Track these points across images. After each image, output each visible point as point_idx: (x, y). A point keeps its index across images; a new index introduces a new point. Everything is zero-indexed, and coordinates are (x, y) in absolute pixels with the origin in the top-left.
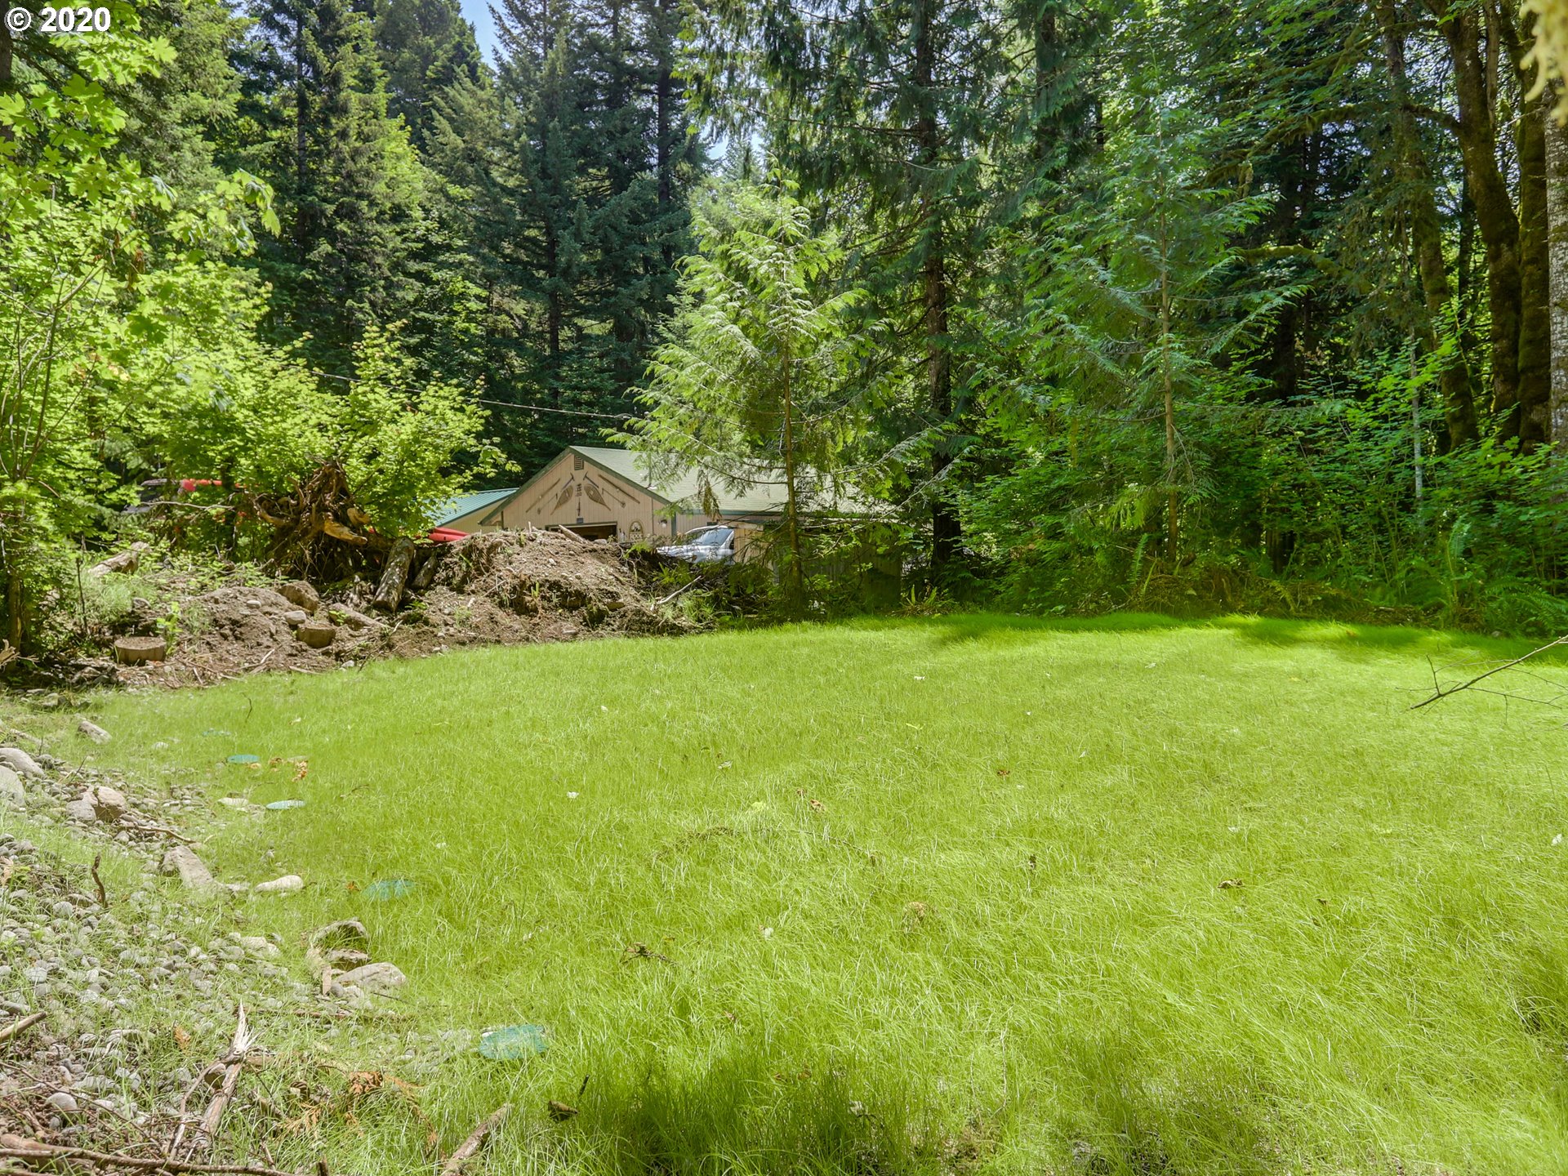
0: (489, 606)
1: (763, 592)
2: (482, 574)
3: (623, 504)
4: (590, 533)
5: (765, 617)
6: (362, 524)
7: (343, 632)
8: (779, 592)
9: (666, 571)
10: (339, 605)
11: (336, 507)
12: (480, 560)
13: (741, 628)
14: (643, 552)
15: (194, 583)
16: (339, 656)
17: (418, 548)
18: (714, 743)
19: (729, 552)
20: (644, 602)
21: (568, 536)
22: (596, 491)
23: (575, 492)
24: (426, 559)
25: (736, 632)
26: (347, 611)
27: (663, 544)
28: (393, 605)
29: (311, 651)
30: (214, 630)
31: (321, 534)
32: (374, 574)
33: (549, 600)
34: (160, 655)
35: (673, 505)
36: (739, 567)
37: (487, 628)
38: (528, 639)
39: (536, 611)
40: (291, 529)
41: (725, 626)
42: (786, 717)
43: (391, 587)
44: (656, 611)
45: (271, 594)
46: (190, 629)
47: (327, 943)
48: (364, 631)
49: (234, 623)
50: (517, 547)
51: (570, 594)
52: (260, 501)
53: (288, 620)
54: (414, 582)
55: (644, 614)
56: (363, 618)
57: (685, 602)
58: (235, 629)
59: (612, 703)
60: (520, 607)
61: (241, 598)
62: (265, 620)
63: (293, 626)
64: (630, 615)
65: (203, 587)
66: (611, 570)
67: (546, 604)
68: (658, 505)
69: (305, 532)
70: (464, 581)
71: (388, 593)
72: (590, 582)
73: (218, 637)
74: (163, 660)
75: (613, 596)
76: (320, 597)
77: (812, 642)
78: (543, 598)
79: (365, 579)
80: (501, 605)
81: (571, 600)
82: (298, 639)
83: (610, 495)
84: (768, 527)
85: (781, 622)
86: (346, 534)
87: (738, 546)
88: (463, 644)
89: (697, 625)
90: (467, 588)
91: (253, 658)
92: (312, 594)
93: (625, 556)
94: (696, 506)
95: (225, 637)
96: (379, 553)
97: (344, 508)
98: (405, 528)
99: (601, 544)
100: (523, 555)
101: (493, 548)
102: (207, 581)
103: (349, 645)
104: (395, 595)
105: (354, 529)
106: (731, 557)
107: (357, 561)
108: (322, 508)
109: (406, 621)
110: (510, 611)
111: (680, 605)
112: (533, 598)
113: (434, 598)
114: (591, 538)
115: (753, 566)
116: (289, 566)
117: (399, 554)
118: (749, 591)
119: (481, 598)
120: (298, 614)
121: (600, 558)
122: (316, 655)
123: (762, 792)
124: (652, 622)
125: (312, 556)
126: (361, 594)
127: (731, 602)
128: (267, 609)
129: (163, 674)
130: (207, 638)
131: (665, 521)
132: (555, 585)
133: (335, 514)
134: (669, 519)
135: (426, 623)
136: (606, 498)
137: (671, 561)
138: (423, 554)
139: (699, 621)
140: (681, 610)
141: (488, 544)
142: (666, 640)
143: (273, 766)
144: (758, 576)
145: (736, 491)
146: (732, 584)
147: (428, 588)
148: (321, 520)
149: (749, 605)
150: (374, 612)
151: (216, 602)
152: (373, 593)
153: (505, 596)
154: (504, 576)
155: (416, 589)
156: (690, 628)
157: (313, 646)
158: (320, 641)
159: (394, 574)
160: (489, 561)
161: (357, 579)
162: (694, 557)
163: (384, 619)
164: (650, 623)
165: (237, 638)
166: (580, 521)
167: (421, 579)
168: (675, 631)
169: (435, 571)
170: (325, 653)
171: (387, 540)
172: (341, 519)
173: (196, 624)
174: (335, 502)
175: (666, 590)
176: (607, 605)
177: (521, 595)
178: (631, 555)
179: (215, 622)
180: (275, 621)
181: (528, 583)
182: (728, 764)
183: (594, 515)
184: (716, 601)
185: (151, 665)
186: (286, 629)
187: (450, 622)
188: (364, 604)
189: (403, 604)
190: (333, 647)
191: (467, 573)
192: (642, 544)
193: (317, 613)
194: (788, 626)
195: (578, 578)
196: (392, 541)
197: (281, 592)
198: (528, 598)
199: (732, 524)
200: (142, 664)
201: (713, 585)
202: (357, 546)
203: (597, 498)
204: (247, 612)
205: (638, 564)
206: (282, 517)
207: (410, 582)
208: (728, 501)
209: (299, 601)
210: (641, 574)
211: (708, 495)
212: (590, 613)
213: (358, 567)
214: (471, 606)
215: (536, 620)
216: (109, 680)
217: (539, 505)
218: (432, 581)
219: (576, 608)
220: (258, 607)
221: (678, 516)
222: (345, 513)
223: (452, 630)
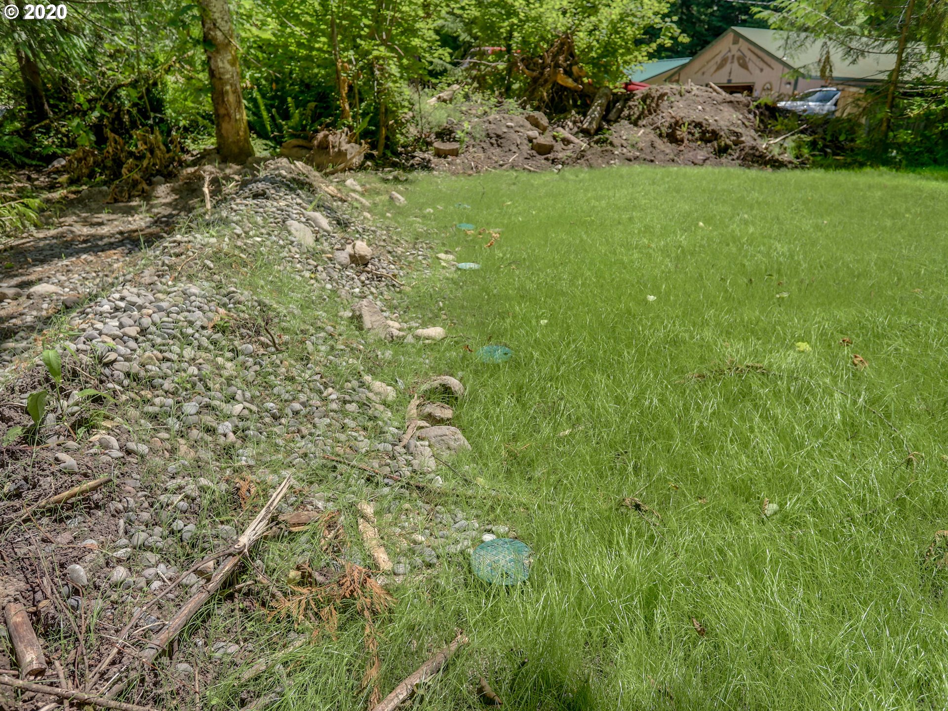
0: (653, 136)
1: (853, 140)
2: (651, 114)
3: (762, 70)
4: (731, 89)
5: (849, 160)
6: (580, 77)
7: (559, 146)
8: (866, 142)
9: (780, 119)
10: (560, 129)
11: (565, 65)
12: (651, 104)
13: (827, 167)
14: (766, 105)
15: (480, 111)
16: (553, 161)
17: (615, 94)
18: (779, 271)
19: (833, 108)
20: (759, 141)
21: (715, 90)
22: (744, 61)
23: (730, 61)
24: (618, 101)
25: (823, 170)
26: (564, 133)
27: (782, 100)
28: (592, 131)
29: (538, 157)
30: (487, 140)
31: (555, 83)
32: (584, 110)
33: (693, 135)
34: (455, 153)
35: (796, 71)
36: (838, 120)
37: (648, 150)
38: (673, 161)
39: (682, 141)
40: (539, 78)
41: (816, 165)
42: (849, 257)
43: (593, 119)
44: (766, 149)
45: (521, 119)
46: (474, 138)
47: (428, 396)
48: (571, 146)
49: (498, 136)
50: (678, 97)
51: (708, 132)
52: (523, 60)
53: (528, 137)
54: (608, 117)
55: (757, 150)
56: (572, 138)
57: (790, 143)
58: (497, 139)
59: (707, 221)
60: (672, 138)
61: (503, 121)
62: (515, 136)
63: (530, 140)
64: (747, 150)
65: (486, 113)
66: (741, 117)
67: (690, 137)
68: (787, 70)
69: (546, 81)
70: (639, 118)
71: (590, 123)
72: (723, 124)
73: (489, 145)
74: (457, 156)
75: (738, 135)
76: (550, 123)
77: (885, 187)
78: (689, 133)
79: (578, 113)
80: (660, 136)
81: (708, 136)
82: (532, 149)
83: (754, 63)
84: (869, 90)
85: (862, 165)
86: (569, 83)
87: (841, 104)
88: (630, 160)
89: (796, 161)
90: (640, 123)
91: (505, 159)
92: (544, 121)
93: (751, 107)
94: (815, 72)
95: (492, 144)
96: (589, 97)
97: (571, 65)
98: (609, 81)
99: (738, 96)
100: (681, 102)
101: (661, 97)
102: (487, 110)
103: (560, 155)
104: (594, 126)
105: (575, 80)
106: (834, 112)
107: (575, 101)
108: (557, 66)
109: (597, 142)
110: (666, 140)
111: (785, 145)
112: (682, 133)
113: (618, 129)
114: (731, 93)
115: (849, 120)
116: (535, 103)
117: (600, 97)
118: (842, 138)
119: (648, 130)
120: (534, 133)
121: (734, 107)
122: (541, 159)
123: (808, 333)
124: (762, 156)
125: (548, 96)
126: (575, 123)
127: (825, 146)
128: (518, 129)
129: (456, 165)
130: (483, 144)
131: (789, 83)
132: (699, 125)
133: (565, 70)
134: (793, 82)
135: (611, 144)
136: (751, 65)
137: (785, 112)
138: (616, 98)
139: (797, 158)
140: (785, 149)
141: (658, 93)
142: (769, 171)
143: (480, 234)
144: (852, 128)
145: (850, 59)
146: (829, 133)
147: (616, 121)
148: (556, 73)
149: (839, 149)
150: (581, 135)
151: (490, 123)
152: (581, 122)
153: (664, 130)
154: (665, 117)
155: (609, 122)
156: (790, 162)
157: (540, 154)
158: (543, 150)
159: (596, 110)
160: (657, 105)
161: (573, 112)
162: (805, 111)
163: (585, 140)
164: (760, 156)
165: (499, 146)
166: (729, 81)
167: (612, 115)
168: (777, 164)
169: (622, 110)
170: (547, 159)
171: (596, 88)
172: (568, 73)
173: (478, 136)
174: (566, 61)
175: (777, 134)
176: (733, 141)
177: (674, 130)
178: (757, 107)
179: (488, 135)
180: (520, 137)
181: (681, 122)
182: (785, 295)
183: (740, 77)
184: (813, 145)
185: (450, 158)
186: (526, 142)
187: (625, 144)
188: (576, 129)
189: (599, 129)
190: (551, 156)
191: (642, 113)
192: (766, 99)
193: (547, 133)
194: (868, 169)
195: (716, 121)
196: (599, 89)
197: (527, 119)
198: (678, 133)
199: (840, 87)
200: (445, 157)
201: (814, 132)
202: (576, 91)
203: (744, 66)
204: (505, 130)
205: (761, 114)
206: (533, 70)
207: (605, 118)
208: (842, 68)
209: (536, 124)
210: (761, 121)
211: (826, 63)
212: (719, 146)
213: (575, 105)
214: (641, 135)
215: (682, 148)
216: (426, 166)
217: (704, 69)
218: (619, 117)
219: (710, 141)
220: (512, 127)
221: (800, 79)
222: (571, 69)
223: (625, 150)
